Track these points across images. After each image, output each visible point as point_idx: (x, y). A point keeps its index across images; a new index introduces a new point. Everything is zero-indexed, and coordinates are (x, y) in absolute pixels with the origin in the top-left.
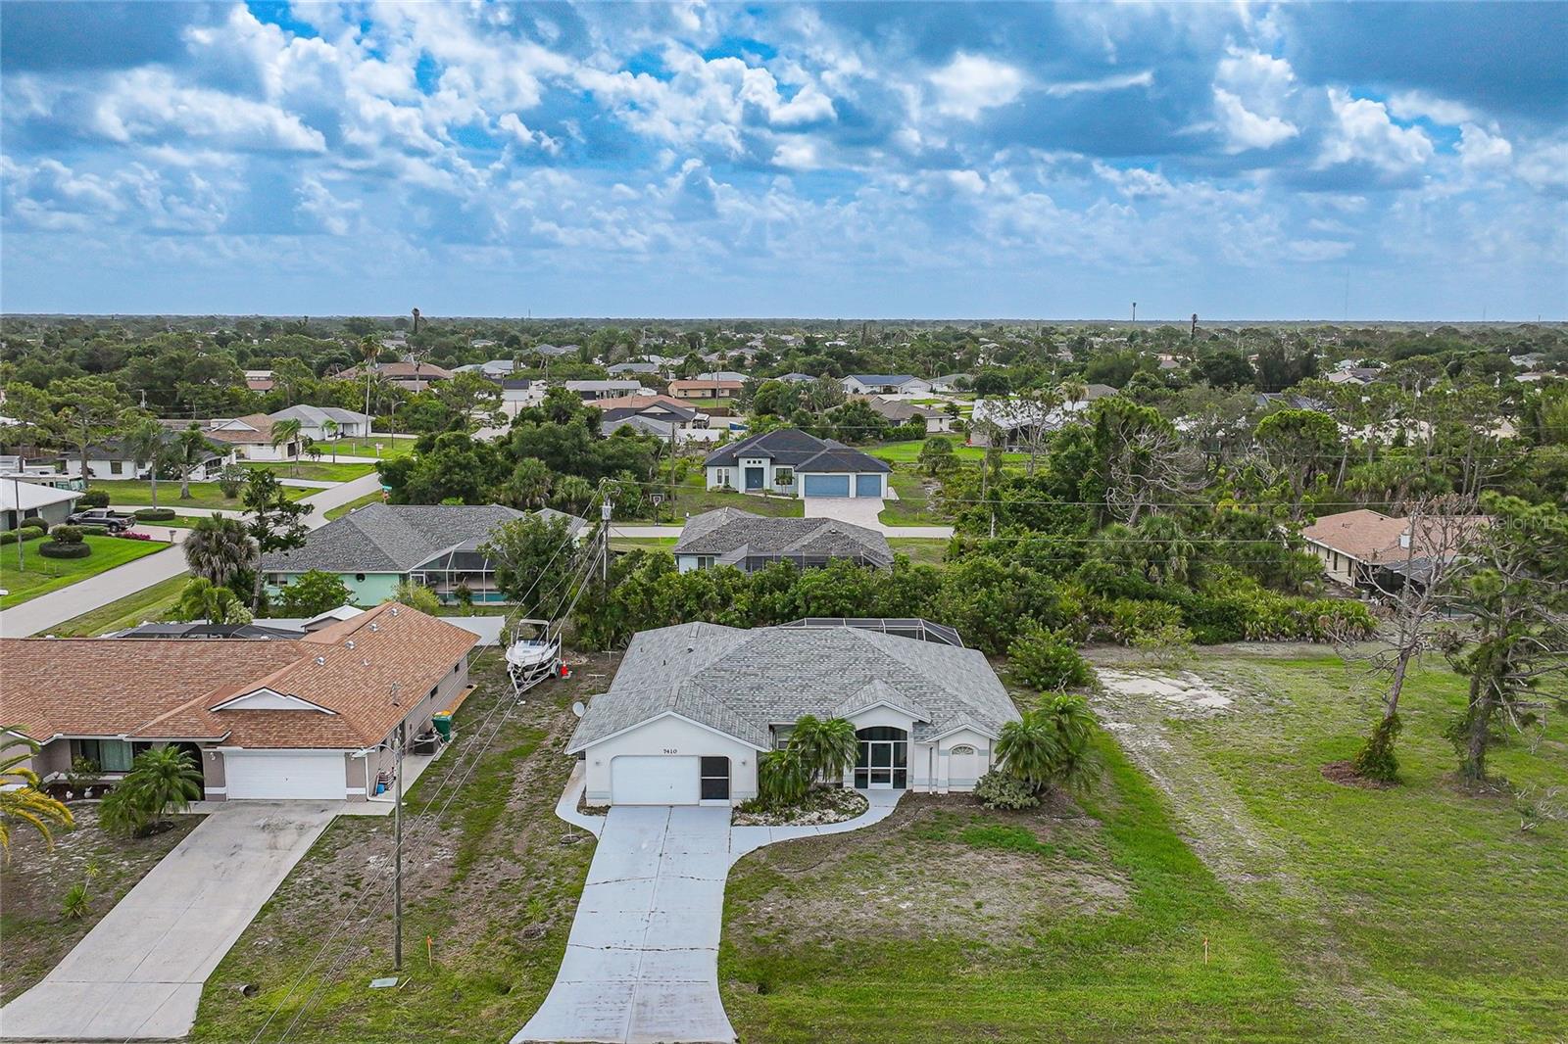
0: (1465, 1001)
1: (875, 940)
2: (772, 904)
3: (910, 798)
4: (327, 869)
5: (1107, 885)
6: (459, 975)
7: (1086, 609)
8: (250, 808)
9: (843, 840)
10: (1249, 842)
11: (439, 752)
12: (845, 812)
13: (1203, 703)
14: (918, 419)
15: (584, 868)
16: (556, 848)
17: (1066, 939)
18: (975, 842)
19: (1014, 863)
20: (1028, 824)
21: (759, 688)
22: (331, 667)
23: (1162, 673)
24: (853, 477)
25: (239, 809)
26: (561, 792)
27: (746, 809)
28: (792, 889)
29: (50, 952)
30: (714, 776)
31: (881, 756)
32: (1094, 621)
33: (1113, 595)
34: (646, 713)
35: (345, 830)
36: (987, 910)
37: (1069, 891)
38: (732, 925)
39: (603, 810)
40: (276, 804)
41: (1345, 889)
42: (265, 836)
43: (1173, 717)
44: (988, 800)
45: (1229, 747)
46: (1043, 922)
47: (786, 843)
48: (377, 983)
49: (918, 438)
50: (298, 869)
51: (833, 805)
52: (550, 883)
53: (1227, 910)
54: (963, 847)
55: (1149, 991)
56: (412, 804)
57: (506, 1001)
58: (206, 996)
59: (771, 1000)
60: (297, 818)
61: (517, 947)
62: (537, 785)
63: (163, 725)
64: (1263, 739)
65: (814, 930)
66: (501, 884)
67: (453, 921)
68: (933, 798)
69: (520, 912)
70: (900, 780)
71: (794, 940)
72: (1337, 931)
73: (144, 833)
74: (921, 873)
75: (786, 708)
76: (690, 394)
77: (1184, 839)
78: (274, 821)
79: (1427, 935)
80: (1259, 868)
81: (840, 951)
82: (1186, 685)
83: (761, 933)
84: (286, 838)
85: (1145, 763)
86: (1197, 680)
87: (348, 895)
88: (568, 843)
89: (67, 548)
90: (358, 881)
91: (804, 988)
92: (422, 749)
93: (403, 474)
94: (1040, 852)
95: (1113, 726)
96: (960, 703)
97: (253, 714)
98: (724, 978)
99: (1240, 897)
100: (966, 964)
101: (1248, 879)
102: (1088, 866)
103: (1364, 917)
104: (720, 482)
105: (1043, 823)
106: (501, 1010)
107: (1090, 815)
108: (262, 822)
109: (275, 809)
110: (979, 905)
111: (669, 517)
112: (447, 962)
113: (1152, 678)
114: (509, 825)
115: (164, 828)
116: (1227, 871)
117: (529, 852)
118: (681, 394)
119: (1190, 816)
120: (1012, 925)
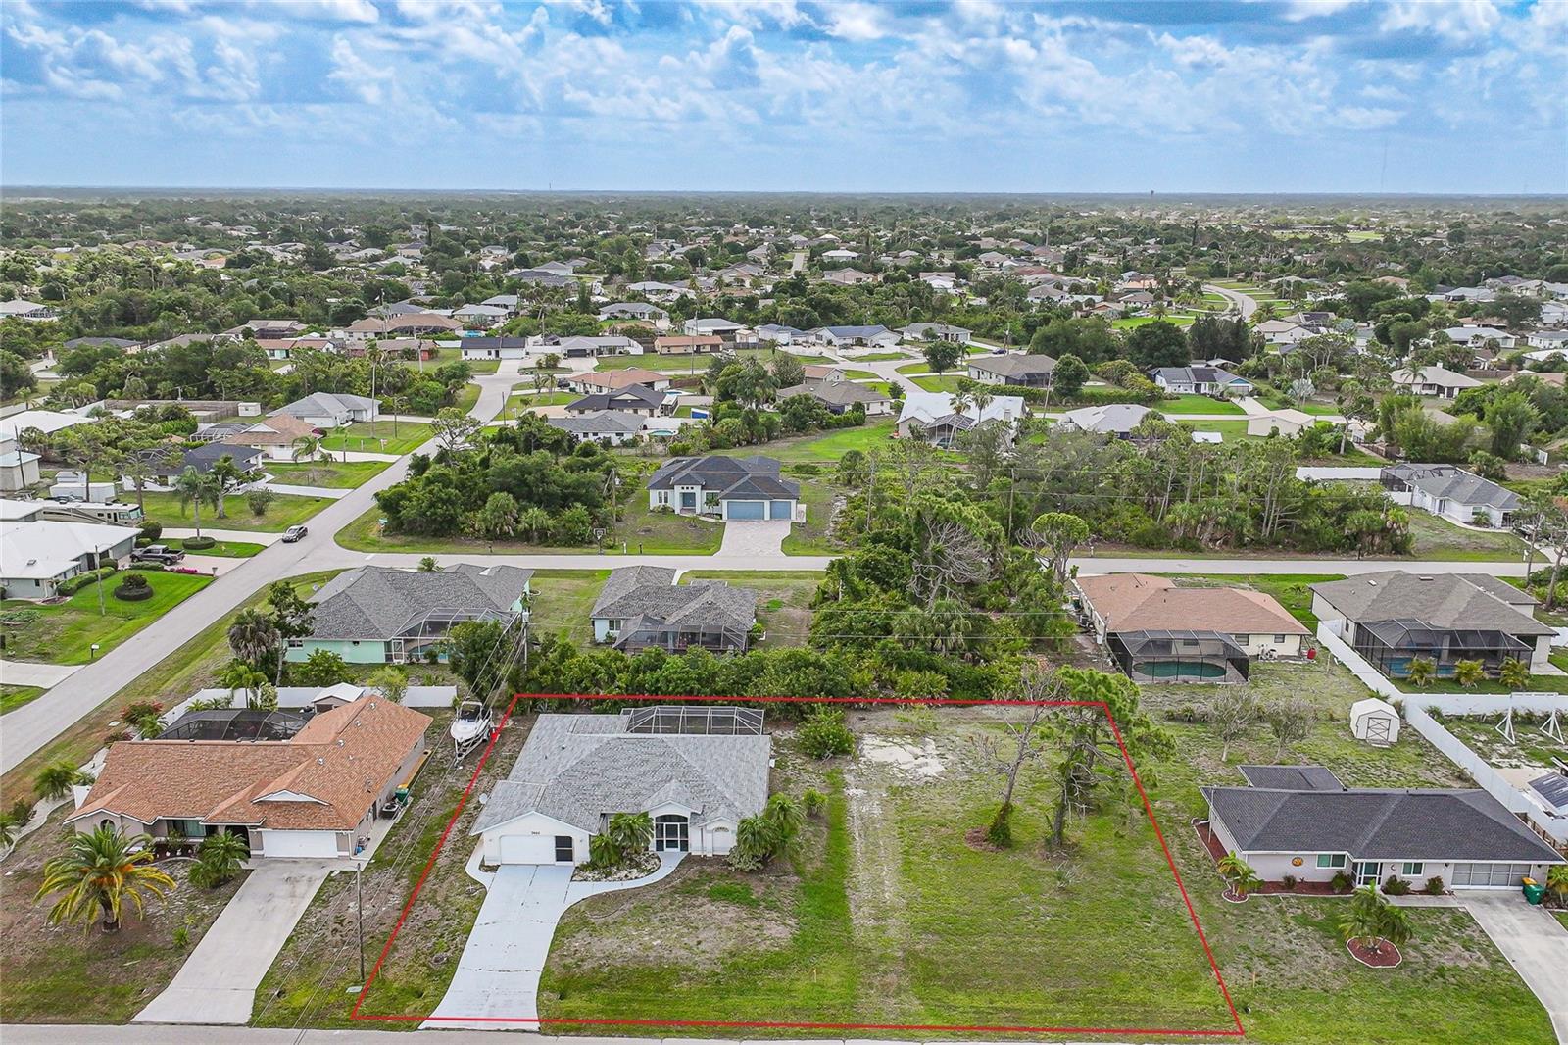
0: (949, 1007)
1: (632, 965)
2: (579, 942)
3: (690, 860)
4: (325, 912)
5: (781, 928)
6: (396, 985)
7: (878, 679)
8: (279, 864)
9: (635, 893)
10: (886, 895)
11: (400, 815)
12: (643, 871)
13: (922, 771)
14: (858, 406)
15: (476, 912)
16: (461, 897)
17: (741, 966)
18: (714, 896)
19: (732, 911)
20: (753, 882)
21: (599, 785)
22: (328, 764)
23: (910, 741)
24: (767, 503)
25: (273, 865)
26: (472, 852)
27: (582, 868)
28: (594, 931)
29: (170, 969)
30: (563, 848)
31: (672, 831)
32: (883, 687)
33: (901, 667)
34: (521, 811)
35: (337, 883)
36: (702, 947)
37: (756, 933)
38: (553, 955)
39: (493, 869)
40: (295, 861)
41: (925, 931)
42: (287, 887)
43: (897, 784)
44: (731, 865)
45: (920, 812)
46: (732, 954)
47: (599, 896)
48: (350, 990)
49: (857, 425)
50: (308, 912)
51: (638, 865)
52: (454, 923)
53: (848, 947)
54: (705, 900)
55: (777, 1000)
56: (379, 862)
57: (419, 1003)
58: (257, 997)
59: (566, 1004)
60: (307, 873)
61: (429, 968)
62: (459, 844)
63: (224, 810)
64: (947, 805)
65: (600, 958)
66: (426, 923)
67: (396, 949)
68: (703, 860)
69: (435, 944)
70: (685, 846)
71: (587, 966)
72: (906, 960)
73: (216, 885)
74: (674, 919)
75: (614, 800)
76: (673, 351)
77: (848, 892)
78: (293, 876)
79: (957, 963)
80: (881, 914)
81: (610, 973)
82: (919, 751)
83: (568, 961)
84: (301, 888)
85: (855, 828)
86: (931, 747)
87: (336, 930)
88: (469, 894)
89: (134, 593)
90: (343, 920)
91: (585, 995)
92: (387, 815)
93: (397, 504)
94: (753, 904)
95: (852, 791)
96: (724, 798)
97: (278, 805)
98: (540, 990)
99: (859, 936)
100: (680, 982)
101: (873, 923)
102: (775, 915)
103: (926, 949)
104: (660, 501)
105: (762, 880)
106: (416, 1008)
107: (797, 874)
108: (286, 876)
109: (293, 865)
110: (699, 943)
111: (611, 543)
112: (390, 977)
113: (900, 746)
114: (437, 877)
115: (227, 881)
116: (861, 919)
117: (446, 900)
118: (666, 351)
119: (862, 874)
120: (714, 957)
